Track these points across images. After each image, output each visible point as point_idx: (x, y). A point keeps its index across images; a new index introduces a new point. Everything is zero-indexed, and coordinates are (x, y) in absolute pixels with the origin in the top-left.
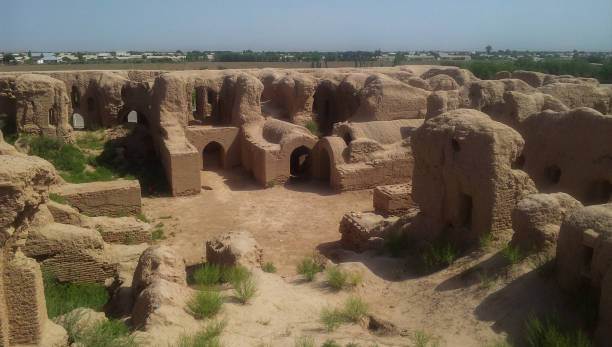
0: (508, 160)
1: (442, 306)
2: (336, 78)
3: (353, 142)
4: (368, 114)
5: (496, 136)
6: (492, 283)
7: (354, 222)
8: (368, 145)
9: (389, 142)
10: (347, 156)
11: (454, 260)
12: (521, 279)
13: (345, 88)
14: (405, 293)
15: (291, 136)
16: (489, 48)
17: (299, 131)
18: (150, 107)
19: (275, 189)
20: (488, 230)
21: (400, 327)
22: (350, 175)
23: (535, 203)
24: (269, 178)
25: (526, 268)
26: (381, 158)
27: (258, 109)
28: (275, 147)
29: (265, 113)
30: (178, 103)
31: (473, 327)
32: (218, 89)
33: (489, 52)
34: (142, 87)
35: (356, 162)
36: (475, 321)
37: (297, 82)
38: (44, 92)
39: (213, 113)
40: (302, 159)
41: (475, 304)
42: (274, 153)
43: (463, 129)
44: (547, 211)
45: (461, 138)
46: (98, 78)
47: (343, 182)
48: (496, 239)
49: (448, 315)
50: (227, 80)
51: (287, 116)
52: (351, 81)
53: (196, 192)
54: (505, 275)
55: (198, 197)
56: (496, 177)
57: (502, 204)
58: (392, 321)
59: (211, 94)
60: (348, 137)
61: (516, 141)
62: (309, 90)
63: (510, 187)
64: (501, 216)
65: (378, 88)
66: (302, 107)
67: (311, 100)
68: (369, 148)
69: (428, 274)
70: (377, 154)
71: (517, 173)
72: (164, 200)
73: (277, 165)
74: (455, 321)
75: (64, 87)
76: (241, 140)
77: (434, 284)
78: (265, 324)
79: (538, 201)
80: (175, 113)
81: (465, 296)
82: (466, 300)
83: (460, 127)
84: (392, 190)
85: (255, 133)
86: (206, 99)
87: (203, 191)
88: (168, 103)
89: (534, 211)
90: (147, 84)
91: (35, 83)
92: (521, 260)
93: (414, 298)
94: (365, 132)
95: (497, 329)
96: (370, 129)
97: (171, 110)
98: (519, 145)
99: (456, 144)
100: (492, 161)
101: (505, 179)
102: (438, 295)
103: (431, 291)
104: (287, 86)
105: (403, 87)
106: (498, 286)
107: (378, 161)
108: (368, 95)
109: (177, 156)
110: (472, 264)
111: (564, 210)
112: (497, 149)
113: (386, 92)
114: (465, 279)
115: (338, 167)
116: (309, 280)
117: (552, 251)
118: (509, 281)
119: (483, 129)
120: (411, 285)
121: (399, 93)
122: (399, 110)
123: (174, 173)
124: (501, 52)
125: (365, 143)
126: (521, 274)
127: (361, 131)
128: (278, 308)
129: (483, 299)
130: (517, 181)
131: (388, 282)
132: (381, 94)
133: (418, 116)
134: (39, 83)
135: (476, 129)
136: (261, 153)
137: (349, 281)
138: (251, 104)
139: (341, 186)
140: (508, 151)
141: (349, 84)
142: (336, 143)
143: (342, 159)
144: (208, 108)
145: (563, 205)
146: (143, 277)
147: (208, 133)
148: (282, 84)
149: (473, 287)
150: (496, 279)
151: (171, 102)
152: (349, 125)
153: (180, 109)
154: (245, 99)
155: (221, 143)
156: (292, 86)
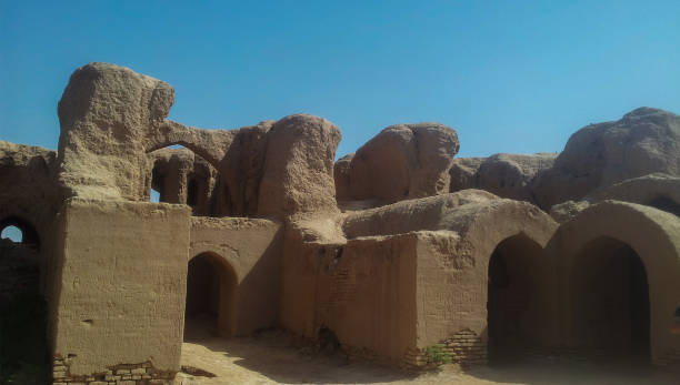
30: (122, 132)
32: (220, 152)
80: (110, 159)
97: (100, 149)
138: (313, 166)
151: (103, 127)
153: (126, 150)
154: (298, 152)
155: (229, 256)
156: (408, 138)
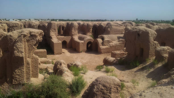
0: (153, 38)
1: (137, 76)
2: (98, 24)
3: (104, 40)
4: (108, 33)
5: (150, 32)
6: (150, 69)
7: (107, 59)
8: (108, 41)
9: (114, 40)
10: (103, 44)
11: (139, 65)
12: (158, 68)
13: (100, 26)
14: (126, 73)
15: (87, 39)
16: (137, 19)
17: (89, 37)
18: (46, 31)
19: (82, 53)
20: (148, 57)
21: (126, 81)
22: (104, 49)
23: (161, 49)
24: (81, 50)
25: (160, 65)
26: (112, 44)
27: (77, 31)
28: (83, 42)
29: (79, 33)
30: (55, 29)
31: (146, 80)
32: (65, 26)
33: (137, 20)
34: (44, 26)
35: (105, 45)
36: (146, 78)
37: (87, 24)
38: (17, 26)
39: (63, 33)
40: (89, 45)
41: (146, 74)
42: (82, 43)
43: (141, 30)
44: (164, 51)
45: (140, 33)
46: (31, 23)
47: (102, 51)
48: (150, 59)
49: (139, 78)
50: (68, 24)
51: (85, 34)
52: (102, 24)
53: (61, 54)
54: (154, 67)
55: (61, 55)
56: (150, 43)
57: (152, 50)
58: (124, 80)
59: (63, 27)
60: (103, 39)
61: (155, 34)
62: (91, 26)
63: (154, 45)
64: (151, 53)
65: (110, 26)
66: (89, 31)
67: (91, 29)
68: (109, 42)
69: (132, 69)
70: (111, 43)
71: (155, 42)
72: (52, 55)
73: (83, 47)
74: (141, 79)
75: (23, 25)
76: (72, 40)
77: (134, 71)
78: (91, 78)
79: (162, 48)
81: (143, 73)
82: (143, 74)
83: (140, 30)
84: (117, 52)
85: (76, 38)
86: (62, 29)
87: (62, 53)
88: (52, 29)
89: (161, 50)
90: (45, 25)
91: (15, 23)
92: (158, 64)
93: (129, 74)
94: (108, 38)
95: (153, 80)
96: (109, 37)
97: (53, 31)
98: (156, 35)
99: (139, 35)
100: (149, 38)
101: (152, 43)
102: (135, 73)
103: (133, 73)
104: (85, 25)
105: (117, 25)
106: (152, 70)
107: (111, 45)
108: (108, 28)
109: (56, 43)
110: (144, 66)
111: (168, 51)
112: (150, 35)
113: (113, 27)
114: (142, 69)
115: (100, 47)
116: (100, 70)
117: (166, 61)
118: (155, 69)
119: (146, 30)
120: (127, 72)
121: (116, 27)
122: (116, 32)
123: (55, 48)
124: (140, 20)
125: (108, 40)
126: (158, 67)
127: (106, 37)
128: (93, 75)
129: (148, 73)
130: (155, 44)
131: (121, 71)
132: (112, 27)
133: (122, 34)
134: (16, 23)
135: (144, 30)
136: (79, 43)
137: (111, 70)
138: (75, 30)
139: (101, 52)
140: (153, 36)
141: (102, 25)
142: (100, 40)
143: (101, 45)
144: (62, 32)
145: (168, 49)
146: (58, 67)
147: (63, 38)
148: (83, 25)
149: (145, 71)
150: (151, 69)
151: (53, 29)
152: (103, 36)
153: (55, 31)
154: (73, 29)
155: (67, 41)
156: (86, 25)
